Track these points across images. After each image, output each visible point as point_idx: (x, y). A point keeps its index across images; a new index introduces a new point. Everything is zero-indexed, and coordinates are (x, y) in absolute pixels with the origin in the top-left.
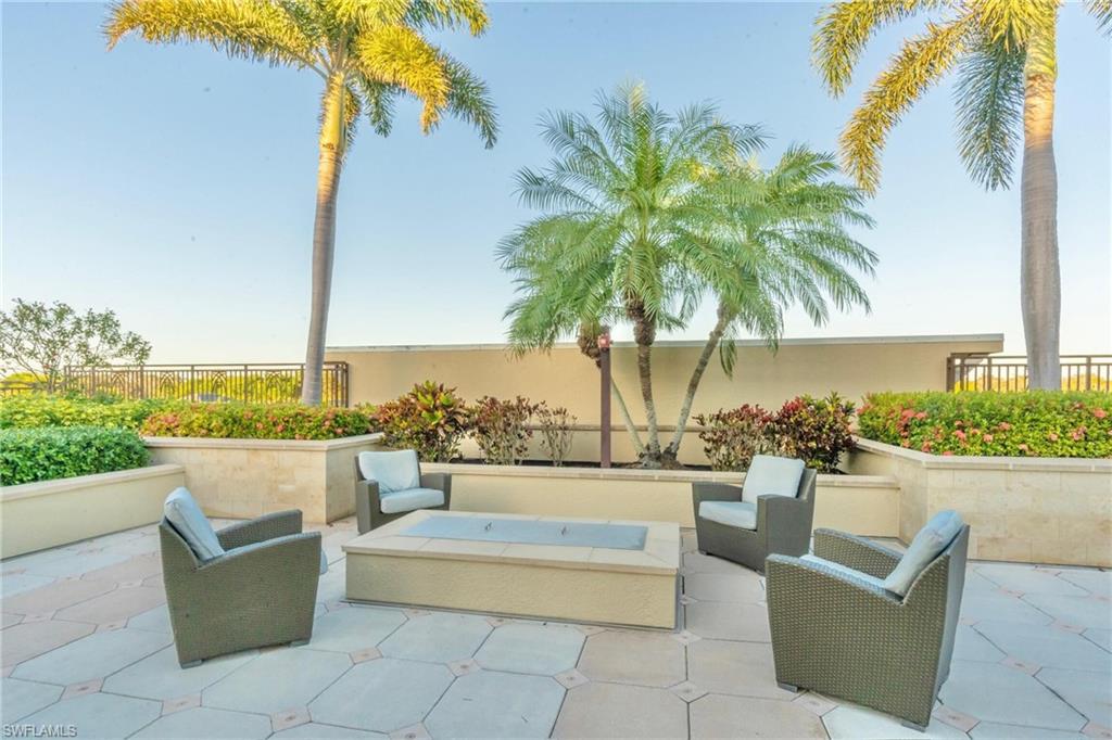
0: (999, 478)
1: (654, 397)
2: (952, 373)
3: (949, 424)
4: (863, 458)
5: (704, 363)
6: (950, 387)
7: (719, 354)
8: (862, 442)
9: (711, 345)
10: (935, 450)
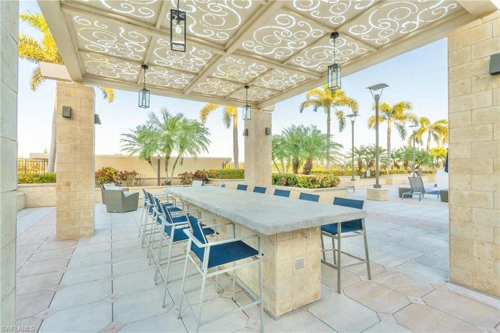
0: (230, 182)
1: (168, 170)
2: (224, 165)
3: (223, 174)
4: (209, 182)
5: (176, 162)
6: (223, 168)
7: (180, 161)
8: (209, 179)
9: (178, 158)
10: (221, 179)
